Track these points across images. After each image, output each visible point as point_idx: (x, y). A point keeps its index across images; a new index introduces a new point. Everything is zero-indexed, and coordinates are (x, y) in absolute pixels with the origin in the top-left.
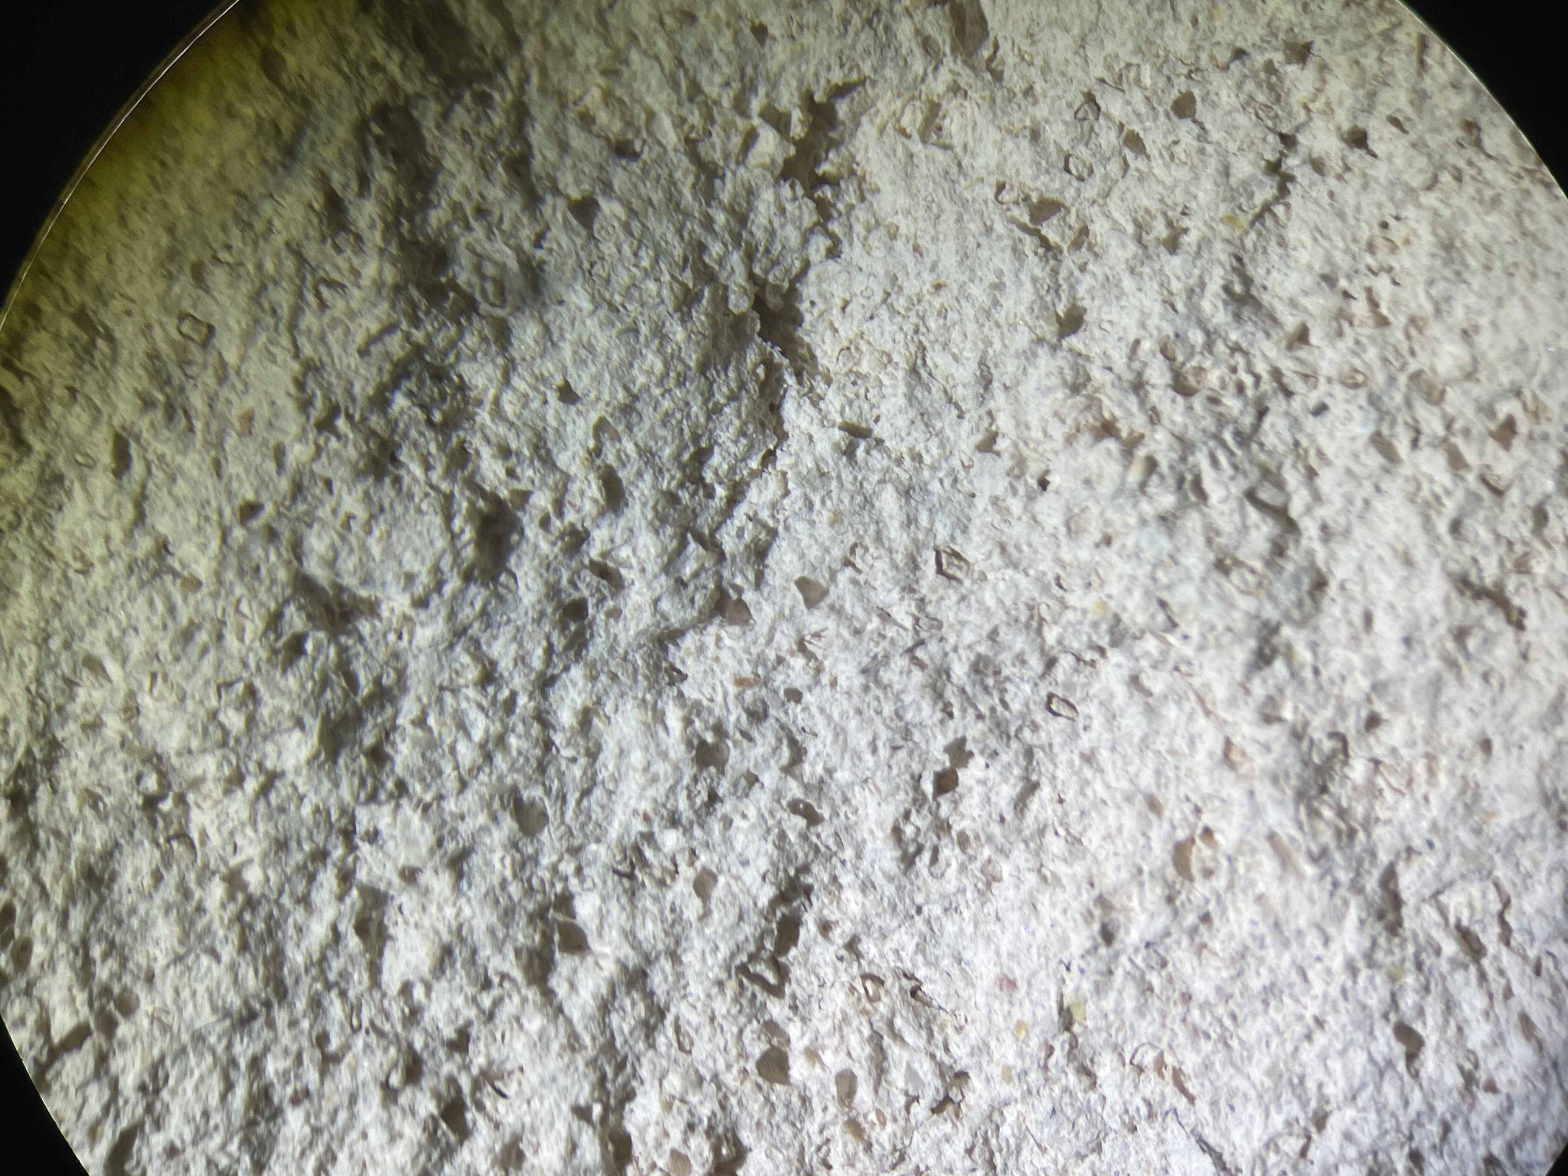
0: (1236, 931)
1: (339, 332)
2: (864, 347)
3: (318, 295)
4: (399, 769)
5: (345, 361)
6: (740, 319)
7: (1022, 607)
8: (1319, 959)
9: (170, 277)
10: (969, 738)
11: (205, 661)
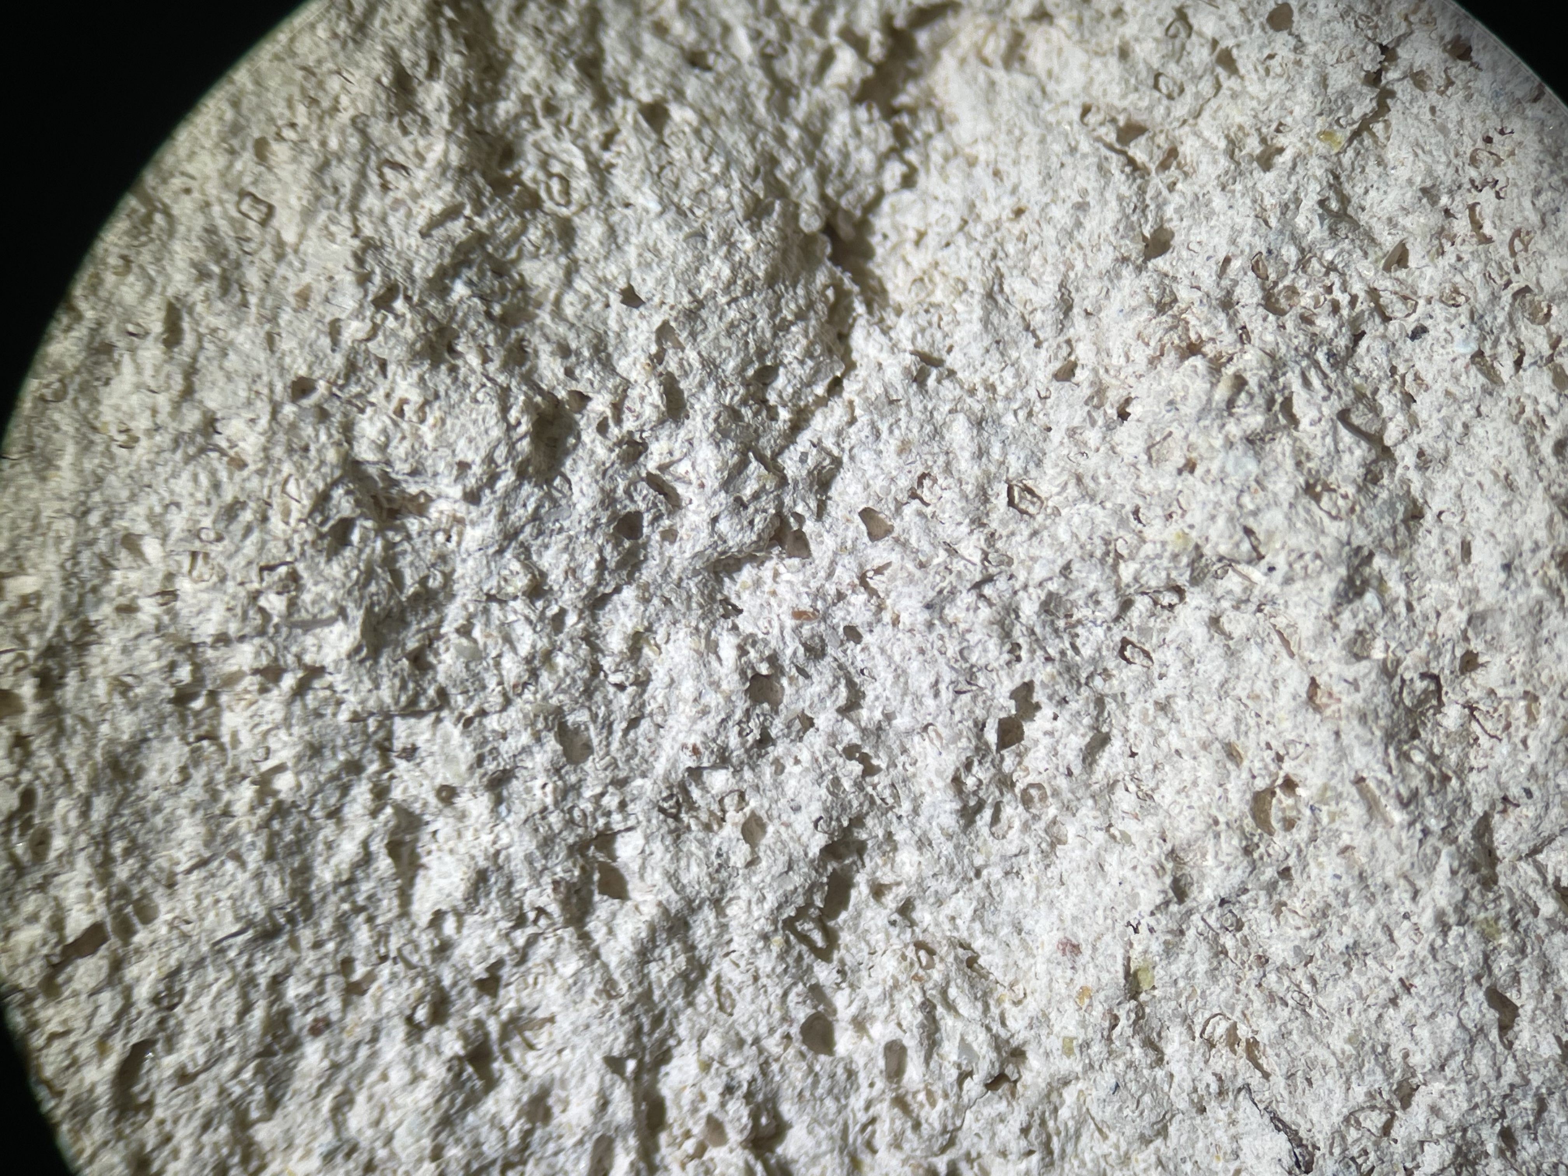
0: (1317, 889)
1: (402, 212)
2: (937, 278)
3: (381, 175)
4: (441, 678)
5: (406, 242)
6: (809, 240)
7: (1098, 541)
8: (1406, 916)
9: (232, 152)
10: (1037, 683)
11: (248, 542)
